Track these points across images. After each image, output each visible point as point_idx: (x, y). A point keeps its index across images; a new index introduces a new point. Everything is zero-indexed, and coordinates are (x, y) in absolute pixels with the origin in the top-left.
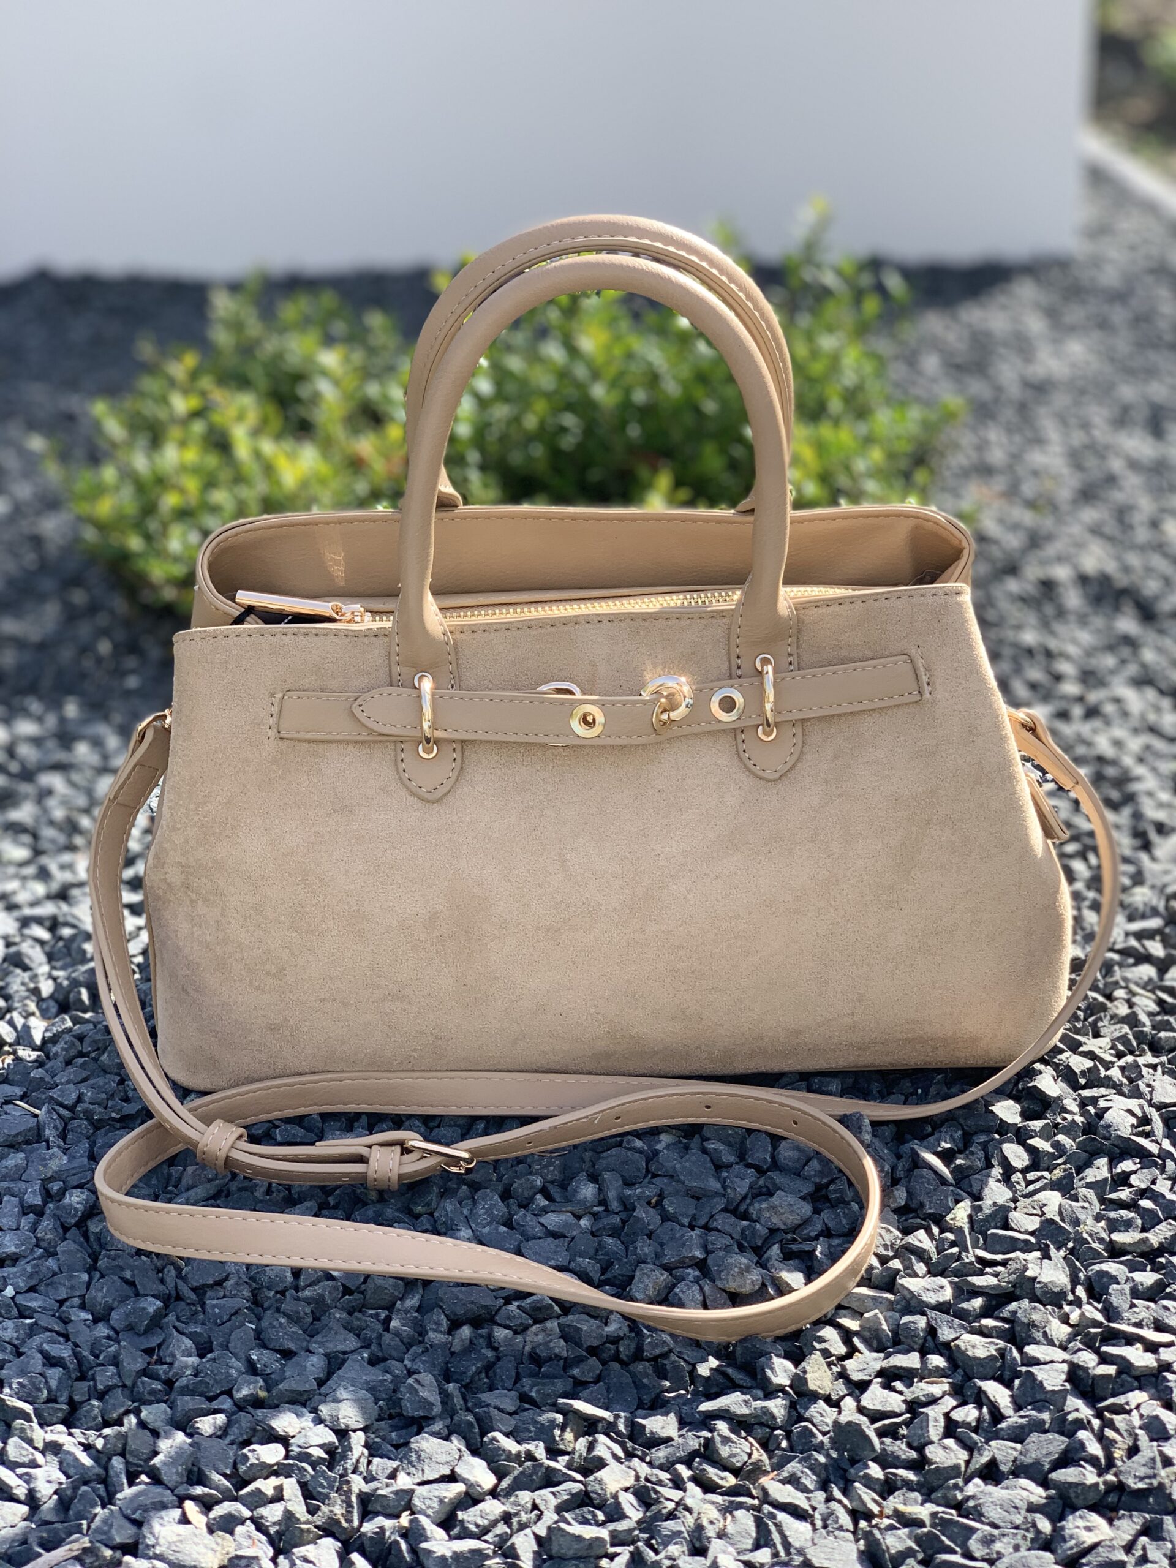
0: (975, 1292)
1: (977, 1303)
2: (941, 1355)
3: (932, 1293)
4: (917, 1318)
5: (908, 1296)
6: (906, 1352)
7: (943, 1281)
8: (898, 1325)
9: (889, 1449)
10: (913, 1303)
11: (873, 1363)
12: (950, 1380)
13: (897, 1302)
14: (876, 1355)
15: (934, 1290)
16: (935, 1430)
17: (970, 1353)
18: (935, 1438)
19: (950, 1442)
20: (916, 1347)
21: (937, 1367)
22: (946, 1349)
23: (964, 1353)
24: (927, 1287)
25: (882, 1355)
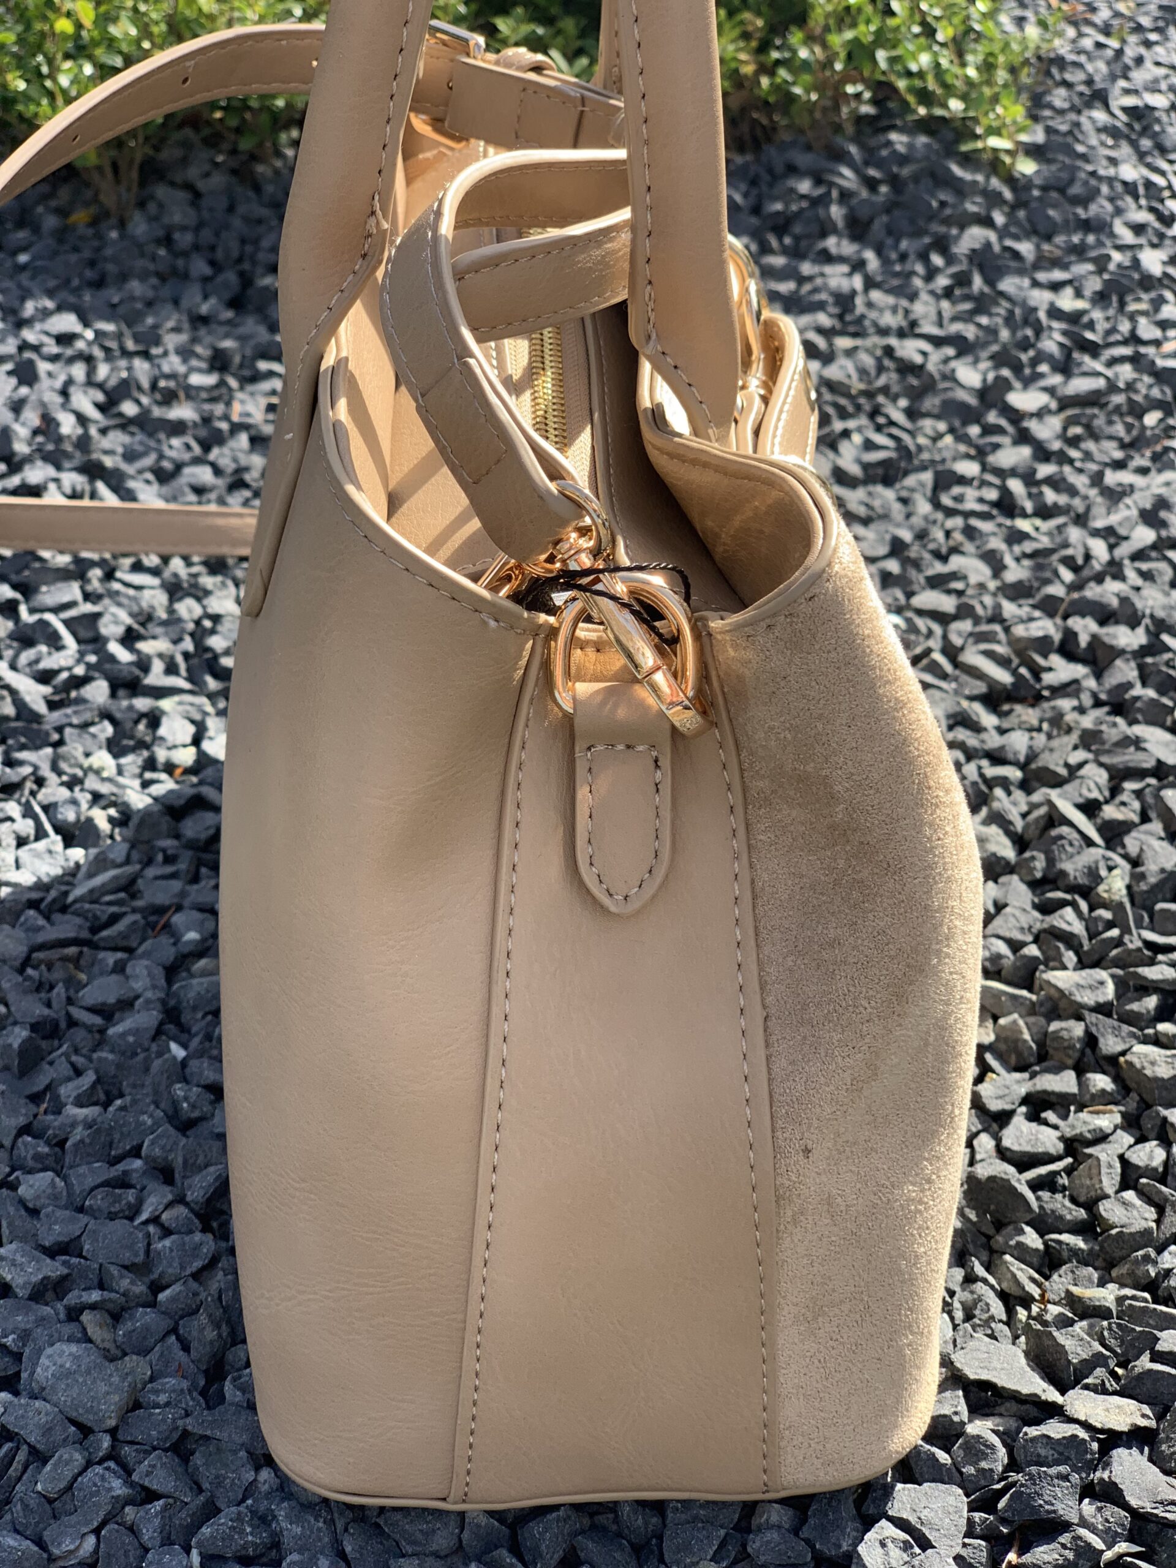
0: (1145, 988)
1: (1151, 1002)
2: (1104, 1072)
3: (1088, 992)
4: (1071, 1023)
5: (1056, 995)
6: (1057, 1070)
7: (1103, 974)
8: (1046, 1034)
9: (1048, 1207)
10: (1063, 1004)
11: (1015, 1087)
12: (1122, 1108)
13: (1041, 1003)
14: (1017, 1076)
15: (1090, 987)
16: (1109, 1181)
17: (1148, 1072)
18: (1110, 1191)
19: (1130, 1195)
20: (1070, 1062)
21: (1103, 1091)
22: (1111, 1064)
23: (1140, 1072)
24: (1082, 982)
25: (1026, 1075)
